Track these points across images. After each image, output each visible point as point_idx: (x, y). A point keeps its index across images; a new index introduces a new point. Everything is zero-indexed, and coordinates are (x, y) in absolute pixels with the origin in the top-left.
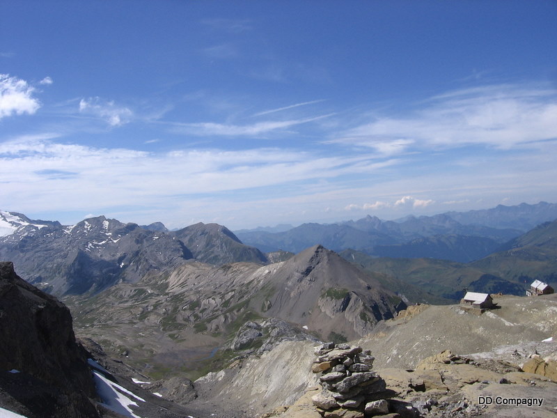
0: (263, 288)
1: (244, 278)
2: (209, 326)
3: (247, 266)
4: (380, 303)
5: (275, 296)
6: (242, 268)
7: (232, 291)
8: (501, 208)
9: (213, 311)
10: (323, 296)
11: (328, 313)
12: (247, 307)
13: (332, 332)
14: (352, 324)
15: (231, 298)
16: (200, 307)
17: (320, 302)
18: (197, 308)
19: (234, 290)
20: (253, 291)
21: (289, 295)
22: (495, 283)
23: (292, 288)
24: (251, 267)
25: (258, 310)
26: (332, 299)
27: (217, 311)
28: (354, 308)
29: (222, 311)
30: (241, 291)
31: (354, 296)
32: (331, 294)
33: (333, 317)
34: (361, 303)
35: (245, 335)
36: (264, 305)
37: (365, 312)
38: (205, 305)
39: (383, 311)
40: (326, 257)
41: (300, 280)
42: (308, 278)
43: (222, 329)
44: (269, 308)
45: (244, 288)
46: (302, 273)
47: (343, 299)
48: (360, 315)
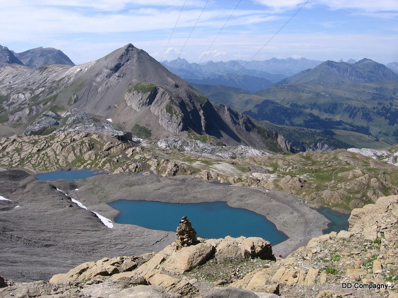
0: (72, 84)
1: (57, 76)
2: (11, 118)
3: (62, 67)
4: (187, 100)
5: (83, 91)
6: (57, 68)
7: (42, 87)
8: (274, 60)
9: (21, 104)
10: (130, 91)
11: (134, 106)
12: (54, 101)
13: (137, 125)
14: (158, 117)
15: (40, 93)
16: (8, 101)
17: (127, 97)
18: (5, 102)
19: (45, 87)
20: (63, 87)
21: (97, 89)
22: (274, 106)
23: (100, 84)
24: (66, 67)
25: (65, 104)
26: (139, 92)
27: (24, 104)
28: (160, 101)
29: (29, 104)
30: (51, 87)
31: (161, 91)
32: (139, 89)
33: (138, 110)
34: (167, 97)
35: (38, 123)
36: (71, 98)
37: (171, 105)
38: (14, 99)
39: (190, 109)
40: (136, 56)
41: (109, 76)
42: (117, 74)
43: (24, 121)
44: (75, 101)
45: (55, 85)
46: (111, 70)
47: (149, 93)
48: (166, 109)
